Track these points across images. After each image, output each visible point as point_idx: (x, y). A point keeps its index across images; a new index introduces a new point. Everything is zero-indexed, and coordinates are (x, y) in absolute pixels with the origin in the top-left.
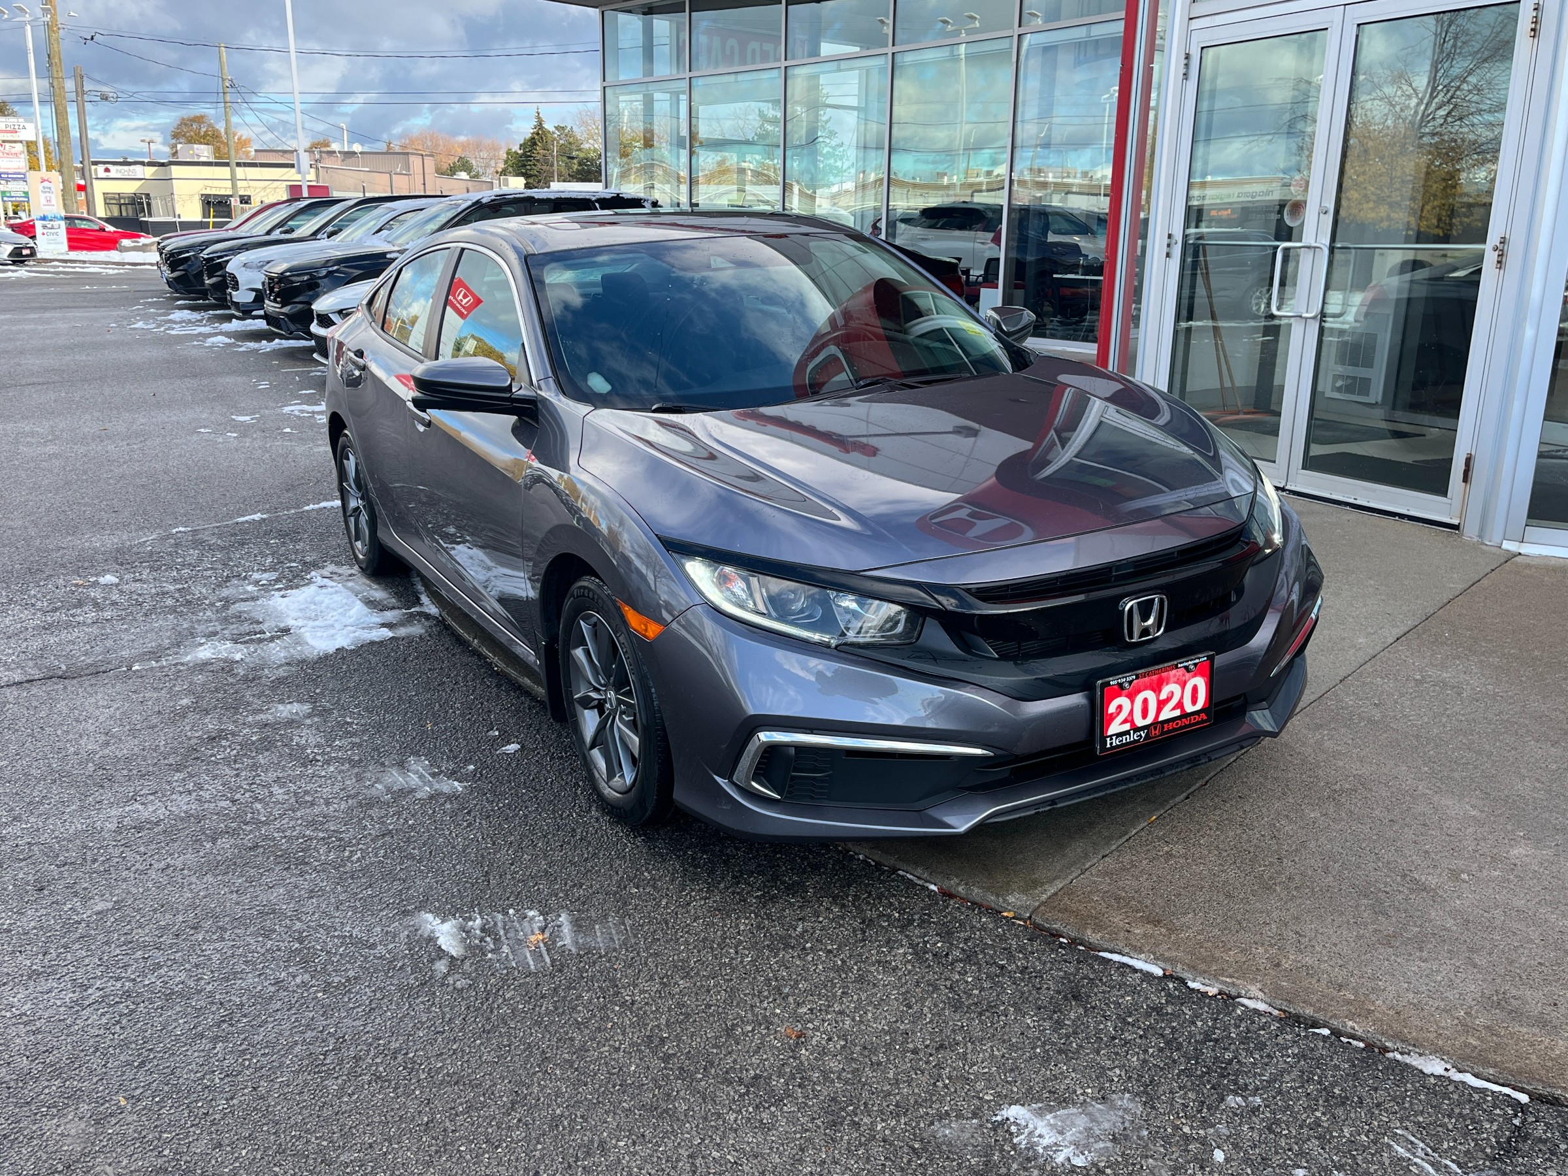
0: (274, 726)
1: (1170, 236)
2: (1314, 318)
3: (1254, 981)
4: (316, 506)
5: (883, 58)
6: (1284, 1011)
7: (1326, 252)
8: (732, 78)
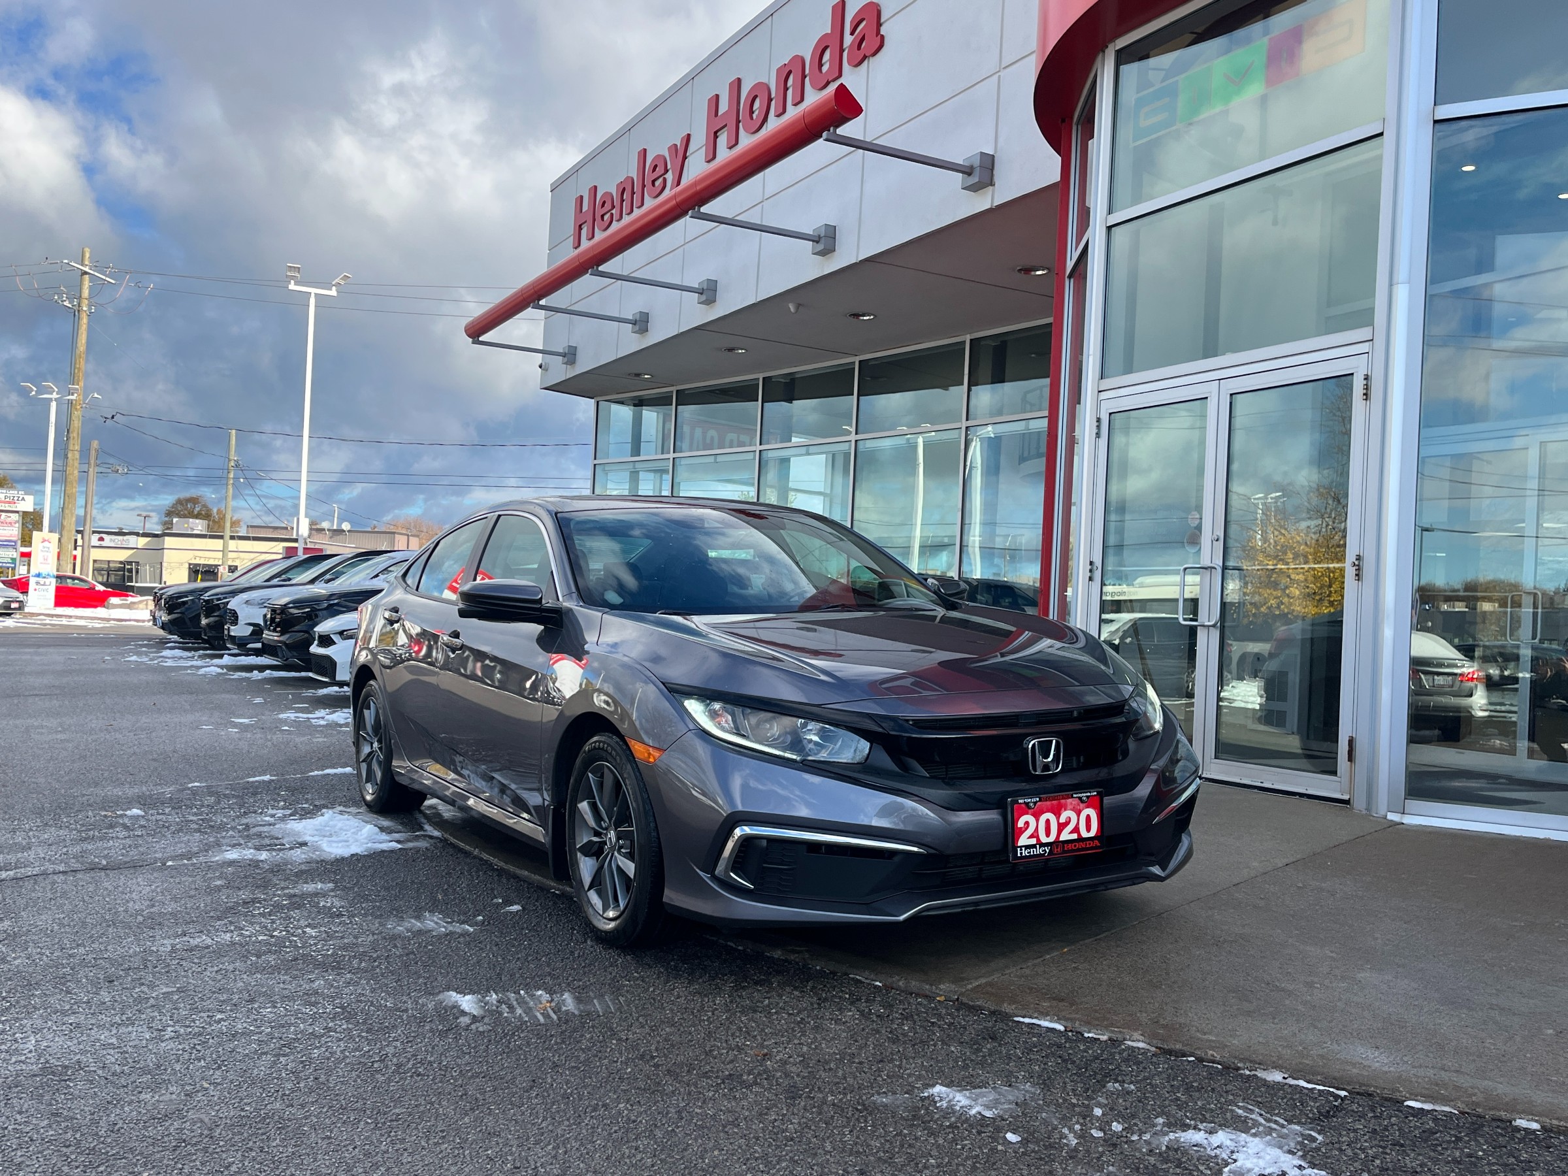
0: (303, 896)
1: (1091, 563)
2: (1214, 626)
3: (1136, 1030)
4: (320, 773)
5: (847, 444)
6: (1160, 1048)
7: (1219, 570)
8: (712, 459)
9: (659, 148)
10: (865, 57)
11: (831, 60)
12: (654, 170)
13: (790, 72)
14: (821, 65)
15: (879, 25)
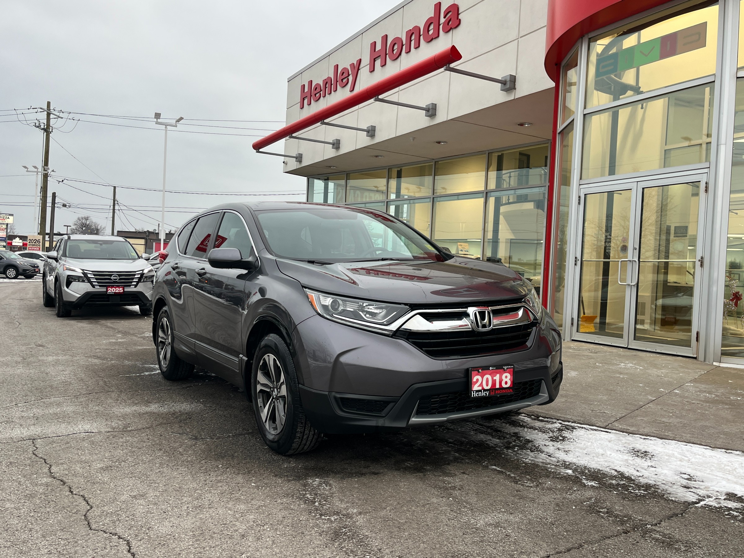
1: (576, 258)
2: (634, 285)
7: (637, 262)
9: (345, 64)
10: (451, 29)
11: (434, 29)
12: (342, 75)
13: (413, 33)
14: (428, 31)
15: (458, 14)
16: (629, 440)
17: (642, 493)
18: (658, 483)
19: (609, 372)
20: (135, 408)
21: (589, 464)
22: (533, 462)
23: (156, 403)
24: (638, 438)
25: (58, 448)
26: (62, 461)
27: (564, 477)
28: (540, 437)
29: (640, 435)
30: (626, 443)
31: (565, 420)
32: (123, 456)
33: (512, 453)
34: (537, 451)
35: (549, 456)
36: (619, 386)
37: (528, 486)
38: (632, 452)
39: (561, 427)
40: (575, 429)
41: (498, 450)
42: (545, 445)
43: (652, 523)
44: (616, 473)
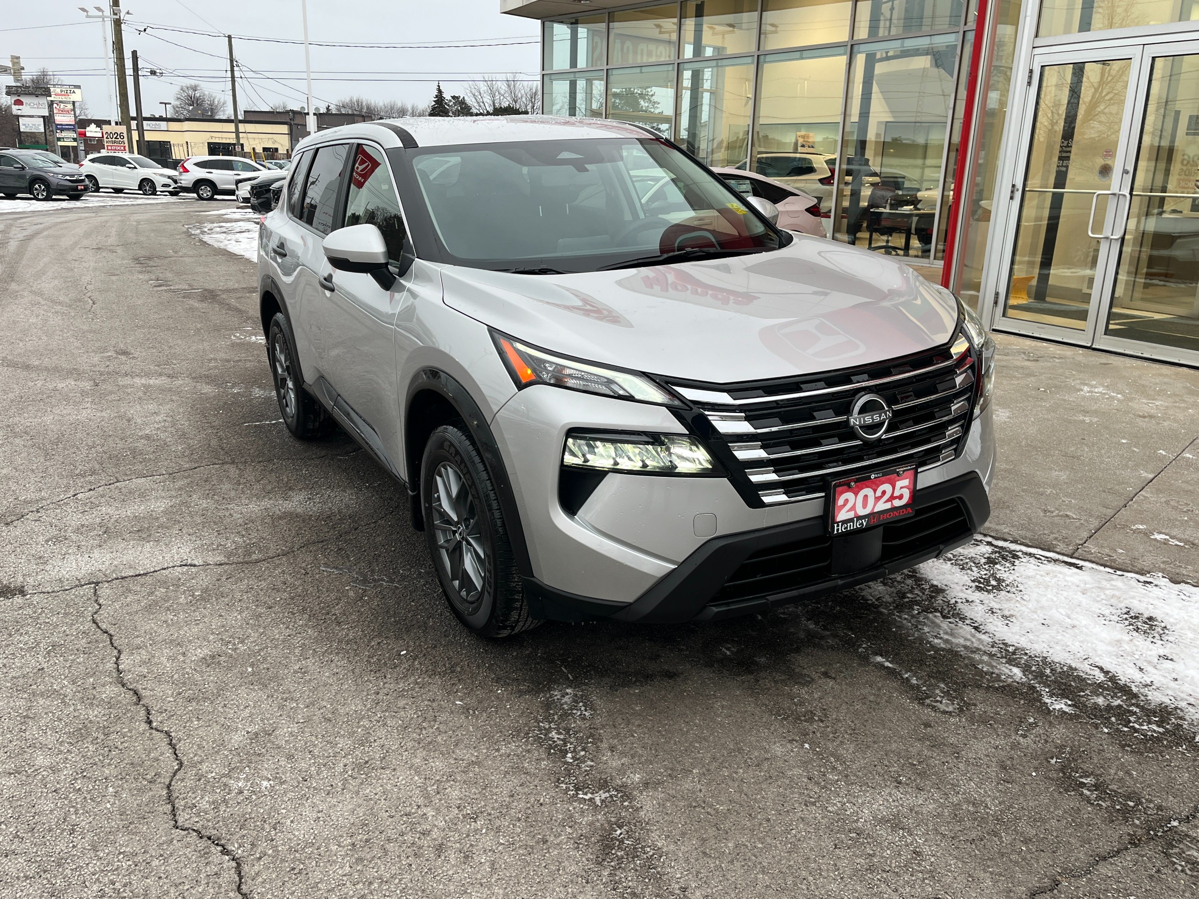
1: (1013, 186)
5: (751, 58)
7: (1127, 197)
8: (638, 70)
16: (1119, 589)
17: (1155, 731)
18: (1183, 704)
19: (1065, 409)
20: (266, 503)
21: (1051, 651)
22: (949, 646)
23: (300, 490)
24: (1134, 583)
25: (135, 607)
26: (138, 641)
27: (1009, 685)
28: (956, 581)
29: (1137, 573)
30: (1113, 596)
31: (998, 536)
32: (241, 627)
33: (910, 622)
34: (953, 615)
35: (976, 628)
36: (1086, 445)
37: (945, 712)
38: (1126, 619)
39: (992, 553)
40: (1018, 557)
41: (882, 613)
42: (967, 601)
43: (1180, 814)
44: (1100, 677)
